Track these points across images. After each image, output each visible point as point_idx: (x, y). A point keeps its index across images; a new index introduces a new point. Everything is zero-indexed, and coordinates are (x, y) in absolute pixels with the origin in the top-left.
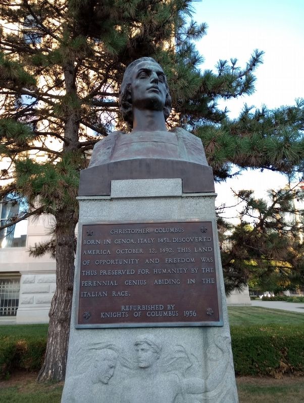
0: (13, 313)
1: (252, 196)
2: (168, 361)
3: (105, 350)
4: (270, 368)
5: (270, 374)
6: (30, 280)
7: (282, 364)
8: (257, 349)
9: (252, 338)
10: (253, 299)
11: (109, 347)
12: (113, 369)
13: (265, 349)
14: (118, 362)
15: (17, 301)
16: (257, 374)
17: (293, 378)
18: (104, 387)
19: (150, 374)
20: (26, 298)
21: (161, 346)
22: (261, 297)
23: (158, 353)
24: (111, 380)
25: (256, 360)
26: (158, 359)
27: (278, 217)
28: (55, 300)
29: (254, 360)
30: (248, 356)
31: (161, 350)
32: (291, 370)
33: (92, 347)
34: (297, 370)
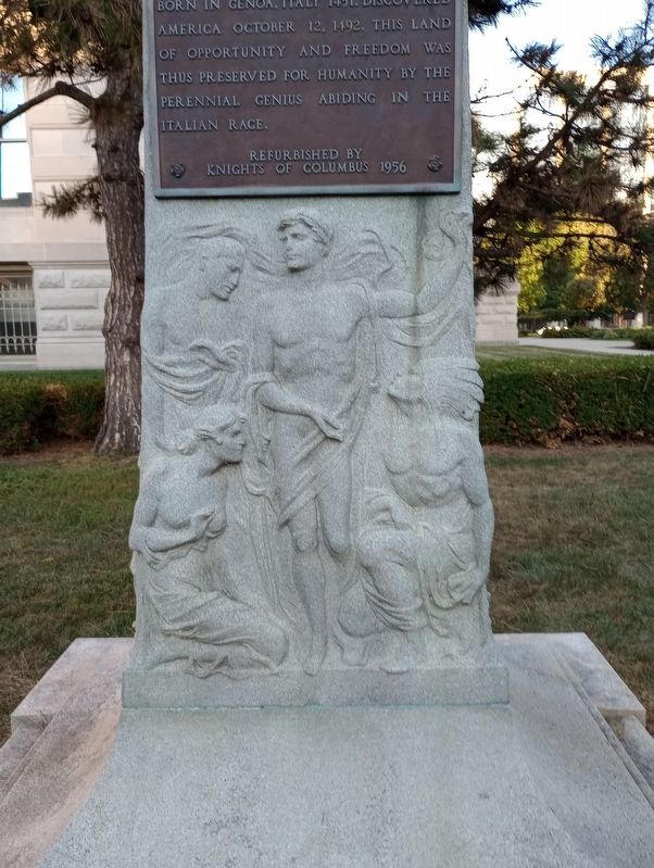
0: (28, 348)
1: (553, 59)
2: (345, 260)
3: (219, 238)
4: (539, 430)
5: (539, 439)
6: (54, 281)
7: (563, 422)
8: (518, 396)
9: (511, 376)
10: (523, 334)
11: (228, 233)
12: (237, 274)
13: (534, 396)
14: (246, 261)
15: (34, 325)
16: (512, 441)
17: (580, 447)
18: (221, 305)
19: (309, 281)
20: (51, 318)
21: (331, 231)
22: (540, 332)
23: (325, 244)
24: (234, 293)
25: (514, 416)
26: (325, 256)
27: (607, 113)
28: (112, 301)
29: (511, 414)
30: (499, 409)
31: (332, 239)
32: (578, 432)
33: (194, 234)
34: (589, 434)
